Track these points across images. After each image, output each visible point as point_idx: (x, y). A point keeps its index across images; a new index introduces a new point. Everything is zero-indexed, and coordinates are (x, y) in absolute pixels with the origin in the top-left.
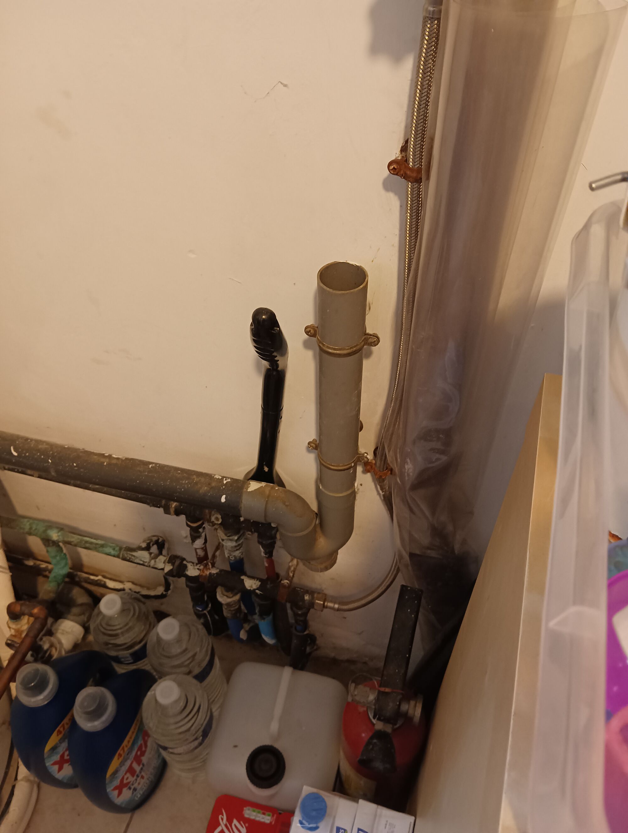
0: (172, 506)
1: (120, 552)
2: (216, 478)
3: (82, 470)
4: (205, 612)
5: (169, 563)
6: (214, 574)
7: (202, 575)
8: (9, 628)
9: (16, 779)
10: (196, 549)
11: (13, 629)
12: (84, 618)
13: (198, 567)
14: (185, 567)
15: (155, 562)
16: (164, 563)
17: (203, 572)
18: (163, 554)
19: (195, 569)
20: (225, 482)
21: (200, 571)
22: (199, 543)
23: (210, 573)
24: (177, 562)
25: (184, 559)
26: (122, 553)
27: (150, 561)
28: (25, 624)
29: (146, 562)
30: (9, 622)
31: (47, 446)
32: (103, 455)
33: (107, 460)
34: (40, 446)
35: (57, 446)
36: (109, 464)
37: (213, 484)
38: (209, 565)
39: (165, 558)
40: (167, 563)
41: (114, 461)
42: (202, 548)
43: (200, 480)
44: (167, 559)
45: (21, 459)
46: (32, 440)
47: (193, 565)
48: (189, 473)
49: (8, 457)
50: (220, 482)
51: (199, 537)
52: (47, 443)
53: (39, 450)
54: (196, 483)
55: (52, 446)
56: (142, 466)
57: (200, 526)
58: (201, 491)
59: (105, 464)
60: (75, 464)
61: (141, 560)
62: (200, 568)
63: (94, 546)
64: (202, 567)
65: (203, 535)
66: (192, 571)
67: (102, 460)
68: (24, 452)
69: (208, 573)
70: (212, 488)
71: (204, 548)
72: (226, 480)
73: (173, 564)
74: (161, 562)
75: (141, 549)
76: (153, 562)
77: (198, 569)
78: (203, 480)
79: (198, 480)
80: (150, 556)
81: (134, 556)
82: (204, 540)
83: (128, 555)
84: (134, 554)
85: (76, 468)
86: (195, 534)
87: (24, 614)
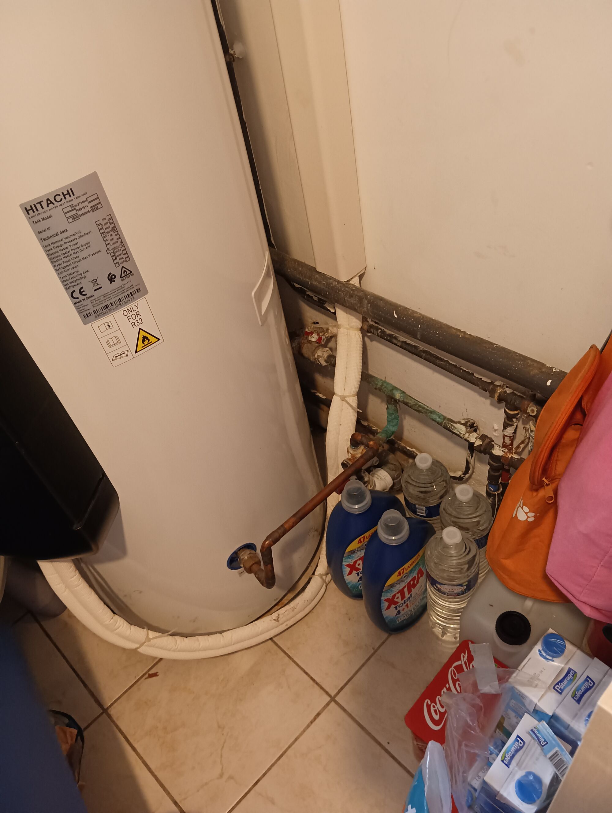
0: (497, 391)
1: (444, 421)
2: (547, 366)
3: (441, 338)
4: (496, 493)
5: (480, 439)
6: (515, 458)
7: (505, 456)
8: (348, 452)
9: (313, 574)
10: (505, 436)
11: (351, 453)
12: (396, 474)
13: (503, 449)
14: (493, 446)
15: (469, 435)
16: (476, 438)
17: (506, 454)
18: (477, 432)
19: (500, 450)
20: (554, 370)
21: (504, 453)
22: (509, 431)
23: (512, 457)
24: (487, 441)
25: (493, 441)
26: (445, 421)
27: (465, 433)
28: (360, 452)
29: (462, 434)
30: (349, 448)
31: (419, 316)
32: (460, 331)
33: (462, 334)
34: (415, 315)
35: (427, 317)
36: (462, 337)
37: (544, 370)
38: (513, 450)
39: (478, 435)
40: (479, 438)
41: (467, 336)
42: (510, 437)
43: (533, 364)
44: (479, 436)
45: (399, 321)
46: (409, 309)
47: (499, 447)
48: (525, 359)
49: (390, 318)
50: (550, 370)
51: (511, 425)
52: (420, 314)
53: (414, 317)
54: (529, 366)
55: (423, 316)
56: (488, 344)
57: (515, 416)
58: (531, 373)
59: (460, 336)
60: (437, 332)
61: (458, 431)
62: (505, 451)
63: (425, 410)
64: (506, 450)
65: (515, 424)
66: (497, 451)
67: (459, 333)
68: (403, 316)
69: (510, 456)
70: (542, 372)
71: (512, 438)
72: (555, 369)
73: (483, 441)
74: (474, 437)
75: (459, 423)
76: (467, 434)
77: (502, 451)
78: (535, 365)
79: (531, 364)
80: (466, 431)
81: (454, 427)
82: (514, 430)
83: (449, 425)
84: (454, 424)
85: (437, 335)
86: (508, 422)
87: (362, 443)
